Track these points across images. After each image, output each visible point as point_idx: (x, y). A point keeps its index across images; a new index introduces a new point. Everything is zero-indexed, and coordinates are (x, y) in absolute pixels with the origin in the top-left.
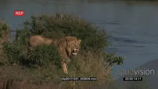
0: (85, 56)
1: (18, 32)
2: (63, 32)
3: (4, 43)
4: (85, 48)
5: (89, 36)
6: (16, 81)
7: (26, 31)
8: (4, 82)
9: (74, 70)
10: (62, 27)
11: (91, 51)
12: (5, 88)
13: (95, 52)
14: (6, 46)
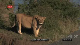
0: (66, 22)
1: (20, 6)
2: (50, 6)
3: (10, 13)
4: (66, 17)
5: (68, 8)
6: (19, 39)
7: (25, 5)
8: (10, 40)
9: (58, 32)
10: (50, 3)
11: (70, 19)
12: (11, 44)
13: (72, 19)
14: (12, 16)
